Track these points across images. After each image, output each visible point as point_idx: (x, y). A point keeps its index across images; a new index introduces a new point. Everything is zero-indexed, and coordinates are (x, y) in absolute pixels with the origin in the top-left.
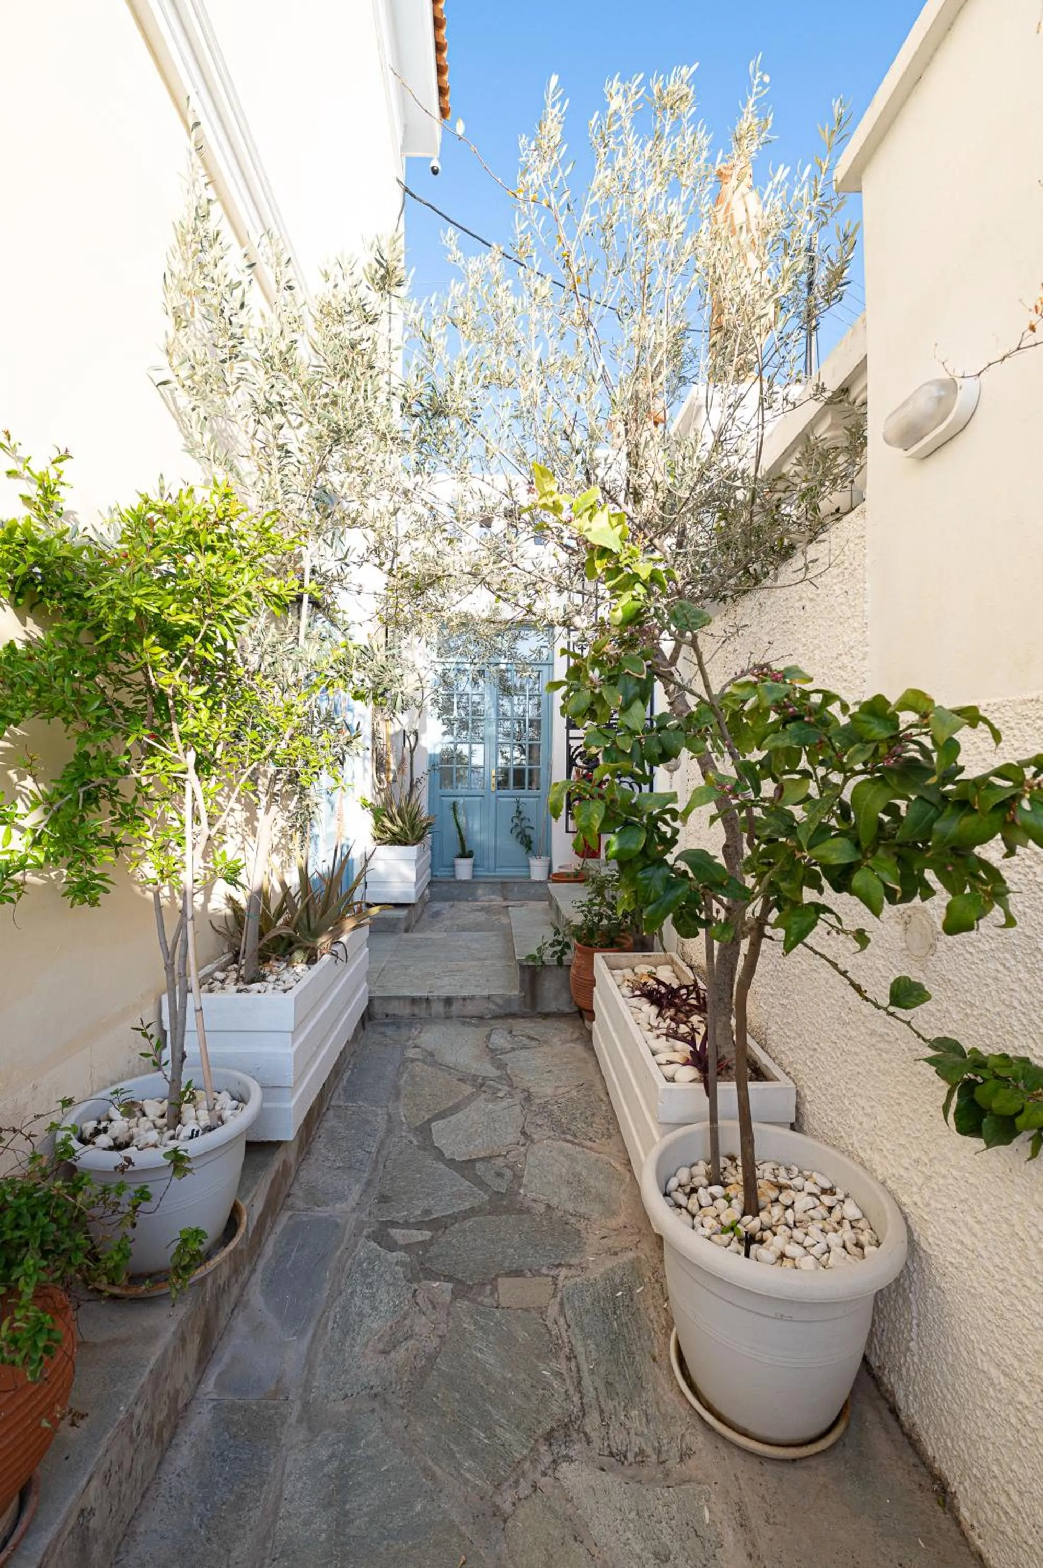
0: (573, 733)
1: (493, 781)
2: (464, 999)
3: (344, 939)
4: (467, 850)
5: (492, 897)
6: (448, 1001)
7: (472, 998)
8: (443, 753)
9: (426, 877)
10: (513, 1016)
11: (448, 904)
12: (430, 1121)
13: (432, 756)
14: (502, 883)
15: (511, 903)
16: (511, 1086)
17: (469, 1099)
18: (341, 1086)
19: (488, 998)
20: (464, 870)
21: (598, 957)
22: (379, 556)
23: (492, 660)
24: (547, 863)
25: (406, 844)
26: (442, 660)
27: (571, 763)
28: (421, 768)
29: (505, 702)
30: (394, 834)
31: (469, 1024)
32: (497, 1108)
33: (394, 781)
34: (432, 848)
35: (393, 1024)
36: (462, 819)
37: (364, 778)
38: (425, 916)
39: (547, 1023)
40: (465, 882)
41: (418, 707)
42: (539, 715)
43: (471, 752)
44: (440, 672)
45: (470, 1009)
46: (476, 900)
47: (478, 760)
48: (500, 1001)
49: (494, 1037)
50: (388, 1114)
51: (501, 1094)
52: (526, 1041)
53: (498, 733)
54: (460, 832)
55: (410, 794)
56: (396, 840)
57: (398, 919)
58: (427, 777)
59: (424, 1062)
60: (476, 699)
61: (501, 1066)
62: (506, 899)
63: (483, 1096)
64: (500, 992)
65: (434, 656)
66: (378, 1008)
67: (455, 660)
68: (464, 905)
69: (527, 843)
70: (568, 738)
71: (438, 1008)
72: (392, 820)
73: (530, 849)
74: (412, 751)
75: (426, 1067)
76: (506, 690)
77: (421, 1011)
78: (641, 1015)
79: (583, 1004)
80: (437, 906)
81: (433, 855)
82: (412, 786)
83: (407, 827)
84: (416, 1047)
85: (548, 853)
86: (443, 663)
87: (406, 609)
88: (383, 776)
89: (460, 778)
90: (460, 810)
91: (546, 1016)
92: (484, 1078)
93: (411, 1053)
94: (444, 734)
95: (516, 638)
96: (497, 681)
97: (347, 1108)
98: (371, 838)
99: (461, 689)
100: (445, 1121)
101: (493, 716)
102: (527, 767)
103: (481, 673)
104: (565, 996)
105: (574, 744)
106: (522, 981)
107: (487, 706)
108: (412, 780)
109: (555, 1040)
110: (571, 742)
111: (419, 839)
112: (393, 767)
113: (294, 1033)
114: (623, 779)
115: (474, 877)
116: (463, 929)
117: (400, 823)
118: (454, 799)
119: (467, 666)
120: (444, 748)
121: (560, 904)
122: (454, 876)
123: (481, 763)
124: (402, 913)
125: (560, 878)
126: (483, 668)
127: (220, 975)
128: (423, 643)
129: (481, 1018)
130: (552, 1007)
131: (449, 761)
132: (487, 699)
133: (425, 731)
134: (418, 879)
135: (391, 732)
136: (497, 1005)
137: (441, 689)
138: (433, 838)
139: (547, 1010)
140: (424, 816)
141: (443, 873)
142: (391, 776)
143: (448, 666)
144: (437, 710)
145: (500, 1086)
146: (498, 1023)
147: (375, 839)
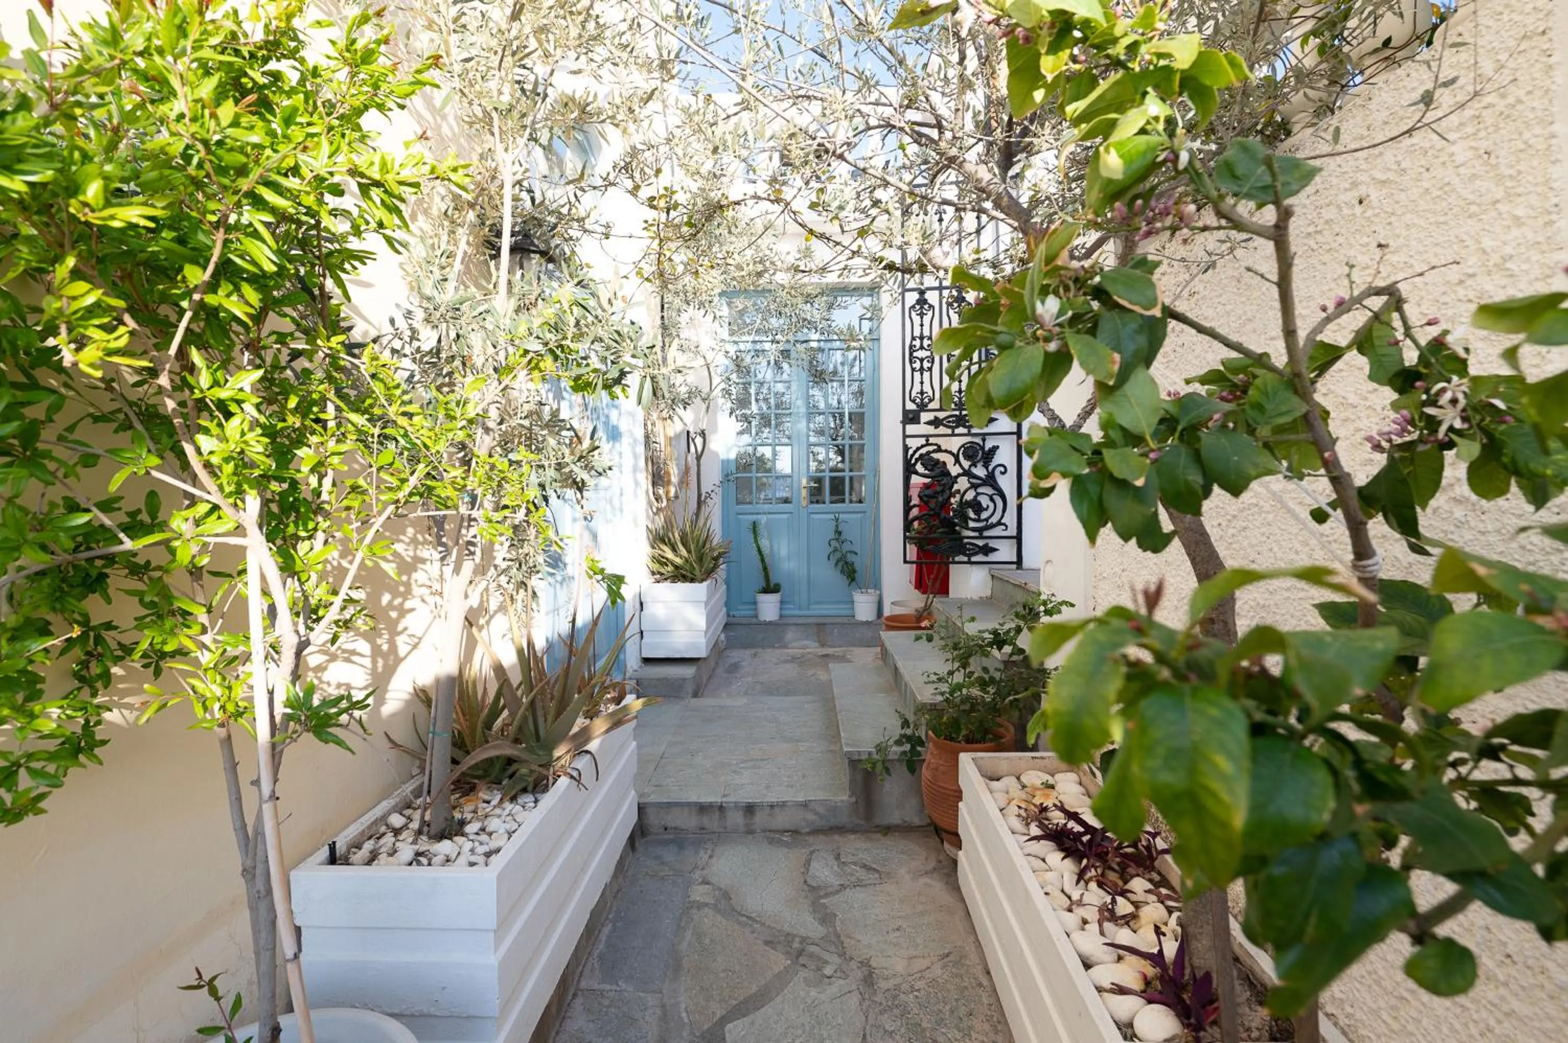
0: (911, 429)
1: (804, 493)
2: (772, 807)
3: (593, 746)
4: (773, 580)
5: (806, 642)
6: (750, 809)
7: (783, 805)
8: (740, 456)
9: (721, 619)
10: (840, 830)
11: (748, 653)
12: (724, 1021)
13: (725, 463)
14: (818, 625)
15: (830, 651)
16: (842, 955)
17: (782, 979)
18: (596, 953)
19: (805, 805)
20: (769, 607)
21: (966, 760)
22: (632, 177)
23: (800, 337)
24: (875, 599)
25: (692, 580)
26: (735, 338)
27: (909, 470)
28: (711, 478)
29: (816, 392)
30: (677, 567)
31: (780, 843)
32: (823, 997)
33: (676, 497)
34: (727, 582)
35: (673, 841)
36: (764, 543)
37: (636, 495)
38: (720, 671)
39: (888, 841)
40: (770, 623)
41: (704, 400)
42: (862, 406)
43: (775, 454)
44: (732, 353)
45: (781, 820)
46: (786, 647)
47: (784, 464)
48: (821, 809)
49: (815, 865)
50: (663, 1006)
51: (828, 971)
52: (861, 873)
53: (809, 429)
54: (763, 560)
55: (697, 514)
56: (681, 575)
57: (684, 680)
58: (719, 491)
59: (716, 908)
60: (780, 387)
61: (827, 918)
62: (823, 646)
63: (803, 974)
64: (821, 795)
65: (724, 333)
66: (653, 819)
67: (751, 338)
68: (771, 655)
69: (850, 573)
70: (905, 437)
71: (736, 819)
72: (674, 549)
73: (853, 580)
74: (699, 458)
75: (719, 918)
76: (819, 376)
77: (711, 822)
78: (1049, 876)
79: (943, 822)
80: (736, 655)
81: (728, 589)
82: (700, 503)
83: (693, 558)
84: (706, 882)
85: (877, 585)
86: (736, 343)
87: (677, 258)
88: (661, 491)
89: (761, 487)
90: (762, 530)
91: (887, 830)
92: (804, 940)
93: (699, 893)
94: (741, 433)
95: (830, 307)
96: (806, 364)
97: (602, 992)
98: (646, 572)
99: (760, 376)
100: (746, 1020)
101: (803, 410)
102: (847, 474)
103: (786, 354)
104: (913, 802)
105: (913, 443)
106: (852, 781)
107: (795, 398)
108: (699, 495)
109: (903, 871)
110: (909, 441)
111: (708, 574)
112: (674, 479)
113: (500, 929)
114: (980, 490)
115: (781, 616)
116: (771, 690)
117: (684, 552)
118: (755, 517)
119: (767, 346)
120: (742, 450)
121: (900, 664)
122: (756, 616)
123: (787, 470)
124: (688, 671)
125: (897, 623)
126: (788, 347)
127: (396, 820)
128: (710, 317)
129: (795, 832)
130: (895, 817)
131: (747, 467)
132: (794, 387)
133: (715, 430)
134: (708, 627)
135: (671, 433)
136: (817, 814)
137: (734, 377)
138: (728, 571)
139: (886, 821)
140: (715, 541)
141: (742, 612)
142: (672, 491)
143: (742, 347)
144: (729, 404)
145: (826, 956)
146: (819, 842)
147: (653, 573)
